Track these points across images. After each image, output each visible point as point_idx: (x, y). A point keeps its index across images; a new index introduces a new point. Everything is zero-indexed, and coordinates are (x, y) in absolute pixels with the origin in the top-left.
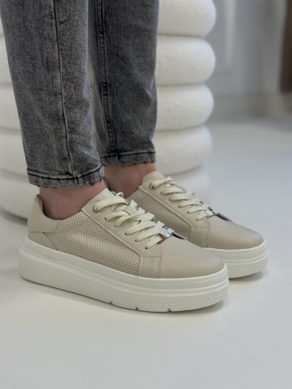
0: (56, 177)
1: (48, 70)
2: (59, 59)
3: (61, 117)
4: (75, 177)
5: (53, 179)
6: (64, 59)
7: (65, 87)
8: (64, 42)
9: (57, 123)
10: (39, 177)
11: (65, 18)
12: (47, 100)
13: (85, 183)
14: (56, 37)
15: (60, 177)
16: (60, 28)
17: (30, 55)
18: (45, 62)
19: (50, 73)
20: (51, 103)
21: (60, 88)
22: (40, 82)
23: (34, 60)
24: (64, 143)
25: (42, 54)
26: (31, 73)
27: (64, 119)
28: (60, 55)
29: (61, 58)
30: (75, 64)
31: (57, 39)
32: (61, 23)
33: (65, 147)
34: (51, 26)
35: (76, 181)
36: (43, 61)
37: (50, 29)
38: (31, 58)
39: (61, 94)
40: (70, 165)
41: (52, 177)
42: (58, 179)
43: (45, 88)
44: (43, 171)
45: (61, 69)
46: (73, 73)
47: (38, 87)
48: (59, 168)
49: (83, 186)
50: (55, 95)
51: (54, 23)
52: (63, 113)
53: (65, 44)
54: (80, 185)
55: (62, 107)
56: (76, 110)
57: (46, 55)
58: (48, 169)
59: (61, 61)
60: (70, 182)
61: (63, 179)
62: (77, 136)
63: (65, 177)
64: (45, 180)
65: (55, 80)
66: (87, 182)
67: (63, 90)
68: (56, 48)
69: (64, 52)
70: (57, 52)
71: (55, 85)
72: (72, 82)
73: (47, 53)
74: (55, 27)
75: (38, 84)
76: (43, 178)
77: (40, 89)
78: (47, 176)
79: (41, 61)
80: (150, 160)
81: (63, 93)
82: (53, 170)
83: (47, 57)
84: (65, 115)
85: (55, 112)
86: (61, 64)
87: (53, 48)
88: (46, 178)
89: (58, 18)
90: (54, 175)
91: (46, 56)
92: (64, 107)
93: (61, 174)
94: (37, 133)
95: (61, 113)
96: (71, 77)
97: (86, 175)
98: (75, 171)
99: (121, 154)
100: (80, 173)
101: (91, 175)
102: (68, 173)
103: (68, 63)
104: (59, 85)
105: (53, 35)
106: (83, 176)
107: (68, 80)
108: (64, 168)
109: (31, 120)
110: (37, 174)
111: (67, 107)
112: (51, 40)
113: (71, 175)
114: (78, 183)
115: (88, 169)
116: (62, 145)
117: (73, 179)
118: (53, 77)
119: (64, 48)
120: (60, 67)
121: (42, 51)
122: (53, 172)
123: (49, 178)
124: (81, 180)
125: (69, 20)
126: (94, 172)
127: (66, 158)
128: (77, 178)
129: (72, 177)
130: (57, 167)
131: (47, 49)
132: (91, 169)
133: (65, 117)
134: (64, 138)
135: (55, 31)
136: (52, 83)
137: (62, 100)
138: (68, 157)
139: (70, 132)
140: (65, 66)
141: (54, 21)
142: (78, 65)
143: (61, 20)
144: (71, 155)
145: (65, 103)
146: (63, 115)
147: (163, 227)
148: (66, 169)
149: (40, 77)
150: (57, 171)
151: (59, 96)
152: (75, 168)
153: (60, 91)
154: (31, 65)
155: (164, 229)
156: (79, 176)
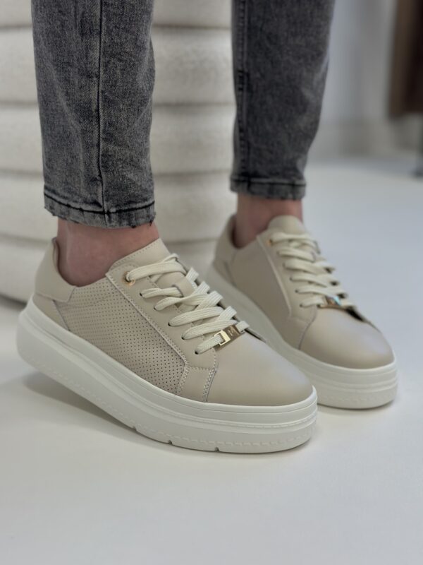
0: (78, 206)
1: (82, 34)
2: (101, 20)
3: (95, 113)
4: (106, 210)
5: (74, 208)
6: (109, 20)
7: (106, 66)
9: (86, 121)
10: (56, 201)
12: (77, 82)
13: (120, 223)
15: (84, 207)
17: (60, 6)
18: (79, 21)
19: (85, 40)
20: (81, 87)
21: (97, 65)
22: (69, 52)
23: (64, 15)
24: (95, 155)
25: (76, 8)
27: (98, 117)
28: (104, 14)
29: (104, 19)
30: (127, 31)
33: (95, 161)
35: (107, 217)
36: (76, 19)
38: (60, 12)
39: (98, 77)
40: (100, 190)
41: (73, 204)
42: (81, 210)
43: (75, 63)
44: (62, 193)
45: (103, 36)
46: (122, 44)
47: (66, 60)
48: (84, 193)
49: (118, 227)
50: (89, 76)
52: (98, 106)
54: (113, 224)
55: (96, 98)
56: (121, 106)
57: (81, 10)
58: (70, 191)
59: (103, 23)
60: (98, 217)
61: (88, 211)
62: (117, 148)
63: (90, 208)
64: (63, 207)
65: (90, 51)
66: (125, 223)
67: (101, 70)
69: (110, 8)
70: (99, 7)
71: (90, 60)
72: (120, 60)
73: (84, 7)
75: (66, 55)
76: (60, 203)
77: (68, 64)
78: (65, 202)
79: (73, 17)
80: (290, 196)
81: (101, 76)
82: (76, 194)
83: (83, 13)
84: (101, 111)
85: (86, 103)
86: (104, 27)
88: (64, 204)
90: (76, 202)
91: (81, 12)
92: (100, 98)
93: (86, 202)
94: (59, 133)
95: (94, 107)
96: (118, 51)
97: (125, 211)
98: (107, 201)
99: (254, 180)
100: (116, 207)
101: (133, 213)
102: (96, 203)
103: (116, 27)
104: (97, 61)
106: (119, 212)
107: (112, 55)
108: (91, 194)
109: (52, 110)
110: (54, 196)
111: (105, 98)
113: (100, 206)
114: (110, 221)
115: (130, 202)
116: (91, 158)
117: (102, 213)
118: (88, 48)
120: (101, 32)
122: (75, 198)
123: (68, 206)
124: (114, 216)
126: (139, 208)
127: (96, 179)
128: (109, 213)
129: (101, 210)
130: (82, 190)
132: (136, 203)
133: (101, 114)
134: (95, 147)
136: (86, 56)
137: (98, 86)
138: (98, 178)
139: (105, 140)
140: (109, 32)
142: (133, 33)
144: (103, 175)
145: (102, 92)
146: (98, 110)
147: (234, 318)
148: (94, 196)
149: (70, 44)
150: (81, 197)
151: (95, 79)
152: (108, 197)
153: (97, 70)
154: (59, 23)
155: (234, 322)
156: (113, 210)
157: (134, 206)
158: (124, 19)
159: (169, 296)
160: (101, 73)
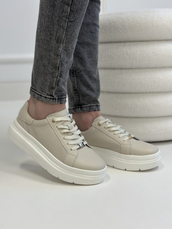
0: (45, 96)
1: (57, 42)
2: (64, 39)
3: (58, 68)
4: (55, 98)
5: (43, 96)
6: (66, 39)
8: (69, 31)
9: (55, 69)
10: (36, 93)
11: (73, 20)
12: (53, 56)
14: (66, 27)
15: (47, 96)
16: (69, 24)
17: (50, 32)
18: (57, 38)
19: (58, 44)
20: (54, 59)
21: (61, 53)
23: (52, 35)
24: (55, 80)
25: (56, 34)
26: (48, 41)
27: (59, 69)
28: (65, 37)
29: (65, 39)
30: (71, 43)
31: (66, 29)
32: (71, 22)
33: (55, 82)
34: (65, 22)
35: (54, 100)
36: (56, 37)
37: (64, 23)
38: (50, 34)
39: (60, 56)
40: (54, 91)
41: (43, 95)
42: (46, 97)
43: (53, 51)
44: (39, 91)
45: (64, 44)
46: (68, 47)
48: (47, 92)
50: (58, 56)
51: (67, 21)
52: (59, 65)
53: (69, 32)
54: (56, 103)
55: (59, 62)
57: (59, 35)
58: (42, 91)
59: (65, 40)
60: (52, 100)
61: (48, 98)
63: (49, 97)
64: (39, 96)
65: (59, 48)
66: (59, 102)
67: (62, 54)
68: (65, 33)
69: (67, 36)
70: (64, 35)
71: (59, 51)
72: (67, 52)
73: (60, 34)
74: (67, 23)
76: (38, 94)
82: (44, 92)
83: (59, 36)
84: (60, 67)
85: (55, 64)
86: (65, 41)
87: (63, 32)
88: (39, 95)
89: (70, 19)
90: (44, 94)
93: (48, 95)
95: (58, 65)
96: (67, 49)
97: (60, 98)
98: (55, 95)
101: (62, 99)
103: (68, 42)
104: (61, 51)
105: (65, 26)
106: (58, 99)
107: (65, 50)
108: (50, 93)
110: (35, 92)
111: (62, 63)
112: (63, 28)
113: (53, 96)
114: (55, 102)
115: (61, 96)
116: (53, 81)
117: (53, 99)
118: (59, 47)
119: (68, 34)
120: (63, 43)
121: (57, 32)
122: (44, 93)
123: (41, 95)
124: (57, 100)
125: (74, 21)
127: (53, 88)
128: (55, 99)
129: (53, 98)
130: (47, 91)
131: (60, 32)
133: (60, 68)
134: (56, 78)
135: (67, 25)
137: (60, 59)
138: (54, 88)
139: (60, 76)
140: (66, 43)
141: (67, 20)
143: (71, 20)
144: (56, 87)
145: (61, 61)
146: (59, 67)
147: (83, 140)
148: (51, 93)
149: (52, 44)
150: (46, 93)
151: (59, 57)
152: (56, 94)
153: (60, 54)
154: (49, 37)
155: (83, 141)
156: (57, 98)
157: (63, 97)
158: (71, 40)
159: (65, 129)
160: (62, 55)
